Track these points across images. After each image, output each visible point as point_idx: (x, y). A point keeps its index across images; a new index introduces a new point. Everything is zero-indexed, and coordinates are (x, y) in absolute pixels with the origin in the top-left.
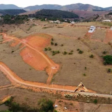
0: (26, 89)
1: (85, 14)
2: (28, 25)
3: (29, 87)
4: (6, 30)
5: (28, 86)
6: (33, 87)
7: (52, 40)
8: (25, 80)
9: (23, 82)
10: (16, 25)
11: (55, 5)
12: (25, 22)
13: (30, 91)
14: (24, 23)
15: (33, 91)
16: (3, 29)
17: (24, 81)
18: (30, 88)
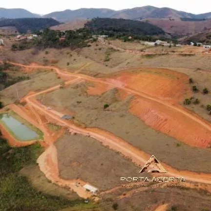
0: (193, 189)
1: (172, 27)
2: (100, 49)
3: (197, 186)
4: (54, 59)
5: (196, 184)
6: (206, 185)
7: (191, 81)
8: (178, 170)
9: (175, 172)
10: (72, 49)
11: (102, 9)
12: (89, 44)
13: (203, 193)
14: (90, 46)
15: (208, 194)
16: (48, 59)
17: (175, 170)
18: (200, 187)
